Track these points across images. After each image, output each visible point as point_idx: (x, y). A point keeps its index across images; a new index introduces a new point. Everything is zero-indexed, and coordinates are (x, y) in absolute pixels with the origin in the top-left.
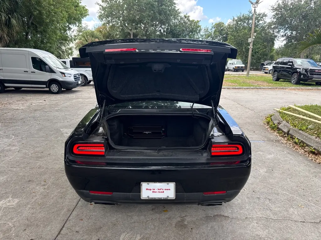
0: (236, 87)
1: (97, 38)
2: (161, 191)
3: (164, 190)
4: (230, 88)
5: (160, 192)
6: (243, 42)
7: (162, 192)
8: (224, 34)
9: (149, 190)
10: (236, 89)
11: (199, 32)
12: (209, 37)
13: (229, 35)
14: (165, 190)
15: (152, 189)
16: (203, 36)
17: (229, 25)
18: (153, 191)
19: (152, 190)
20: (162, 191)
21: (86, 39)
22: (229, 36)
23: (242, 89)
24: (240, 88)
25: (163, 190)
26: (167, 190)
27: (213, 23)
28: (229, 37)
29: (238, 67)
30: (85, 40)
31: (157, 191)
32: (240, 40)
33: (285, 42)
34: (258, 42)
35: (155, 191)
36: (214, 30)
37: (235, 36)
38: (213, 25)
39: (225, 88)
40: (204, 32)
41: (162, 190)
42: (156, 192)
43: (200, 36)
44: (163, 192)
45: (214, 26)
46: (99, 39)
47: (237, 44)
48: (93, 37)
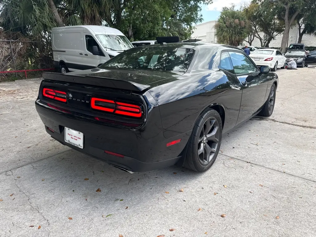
21: (224, 21)
46: (241, 19)
48: (233, 17)
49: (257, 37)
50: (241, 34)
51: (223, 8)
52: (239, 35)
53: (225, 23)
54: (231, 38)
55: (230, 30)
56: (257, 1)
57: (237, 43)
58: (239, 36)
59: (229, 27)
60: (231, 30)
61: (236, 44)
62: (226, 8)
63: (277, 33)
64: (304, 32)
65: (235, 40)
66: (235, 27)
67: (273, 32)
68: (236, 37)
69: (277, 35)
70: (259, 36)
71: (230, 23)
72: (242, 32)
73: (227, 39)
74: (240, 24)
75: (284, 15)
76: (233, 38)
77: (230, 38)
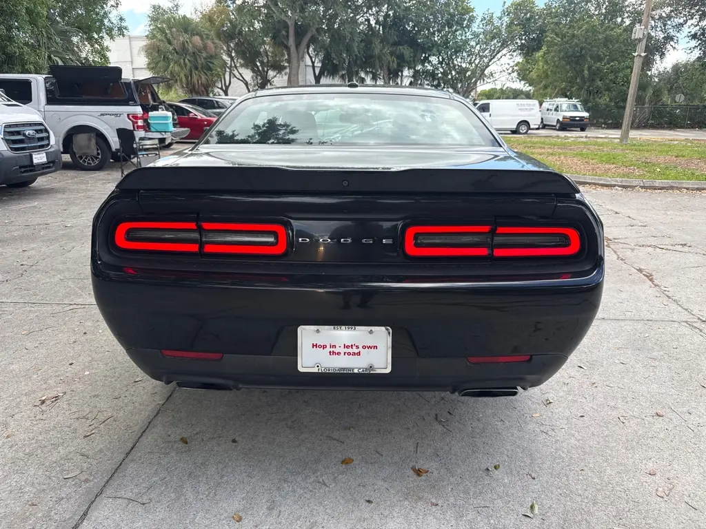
0: (657, 183)
1: (197, 34)
2: (352, 350)
3: (361, 349)
4: (633, 187)
5: (349, 354)
6: (583, 52)
7: (354, 354)
8: (533, 32)
9: (320, 346)
10: (655, 188)
11: (468, 27)
12: (493, 38)
13: (547, 34)
14: (364, 347)
15: (328, 346)
16: (478, 36)
17: (549, 7)
18: (332, 350)
19: (328, 349)
20: (356, 351)
21: (166, 38)
22: (550, 36)
23: (678, 189)
24: (672, 188)
25: (357, 347)
26: (370, 347)
27: (505, 2)
28: (549, 38)
29: (573, 119)
30: (165, 40)
31: (342, 350)
32: (577, 45)
33: (697, 53)
34: (622, 52)
35: (336, 350)
36: (506, 19)
37: (564, 36)
38: (506, 6)
39: (615, 186)
40: (481, 26)
41: (354, 347)
42: (339, 354)
43: (470, 37)
44: (359, 354)
45: (507, 9)
46: (204, 36)
47: (568, 57)
48: (186, 31)
49: (239, 79)
50: (210, 69)
51: (154, 8)
52: (205, 71)
53: (170, 43)
54: (190, 78)
55: (184, 60)
56: (229, 2)
57: (203, 89)
58: (206, 75)
59: (183, 51)
60: (186, 60)
61: (203, 91)
62: (159, 7)
63: (275, 73)
64: (322, 73)
65: (198, 81)
66: (194, 53)
67: (268, 70)
68: (201, 77)
69: (275, 76)
70: (243, 78)
71: (183, 44)
72: (211, 65)
73: (181, 80)
74: (205, 47)
75: (288, 36)
76: (195, 78)
77: (186, 77)
